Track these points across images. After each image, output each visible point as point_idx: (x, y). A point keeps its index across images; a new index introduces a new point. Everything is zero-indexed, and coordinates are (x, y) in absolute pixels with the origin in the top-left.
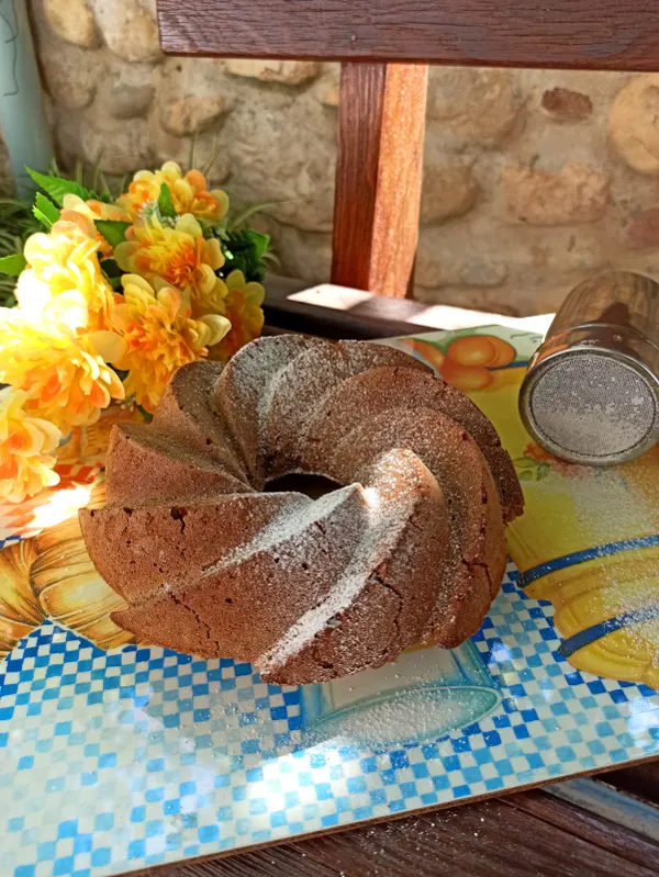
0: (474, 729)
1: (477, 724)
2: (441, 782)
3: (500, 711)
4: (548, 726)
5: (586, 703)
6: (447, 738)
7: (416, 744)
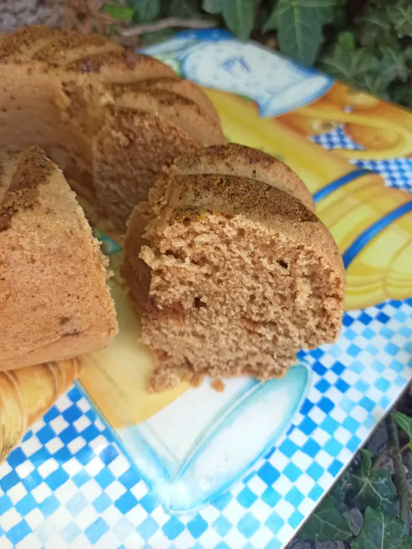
1: (307, 400)
3: (315, 378)
4: (357, 368)
5: (368, 335)
6: (293, 427)
7: (273, 450)
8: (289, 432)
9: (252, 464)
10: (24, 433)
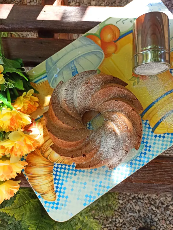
0: (142, 153)
1: (142, 152)
2: (139, 165)
3: (145, 148)
4: (154, 147)
5: (159, 140)
7: (133, 160)
8: (137, 157)
9: (129, 161)
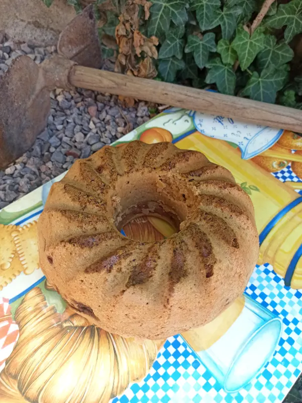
0: (282, 342)
1: (281, 339)
2: (288, 374)
3: (284, 327)
6: (276, 352)
7: (268, 363)
8: (274, 355)
9: (259, 370)
10: (157, 354)
